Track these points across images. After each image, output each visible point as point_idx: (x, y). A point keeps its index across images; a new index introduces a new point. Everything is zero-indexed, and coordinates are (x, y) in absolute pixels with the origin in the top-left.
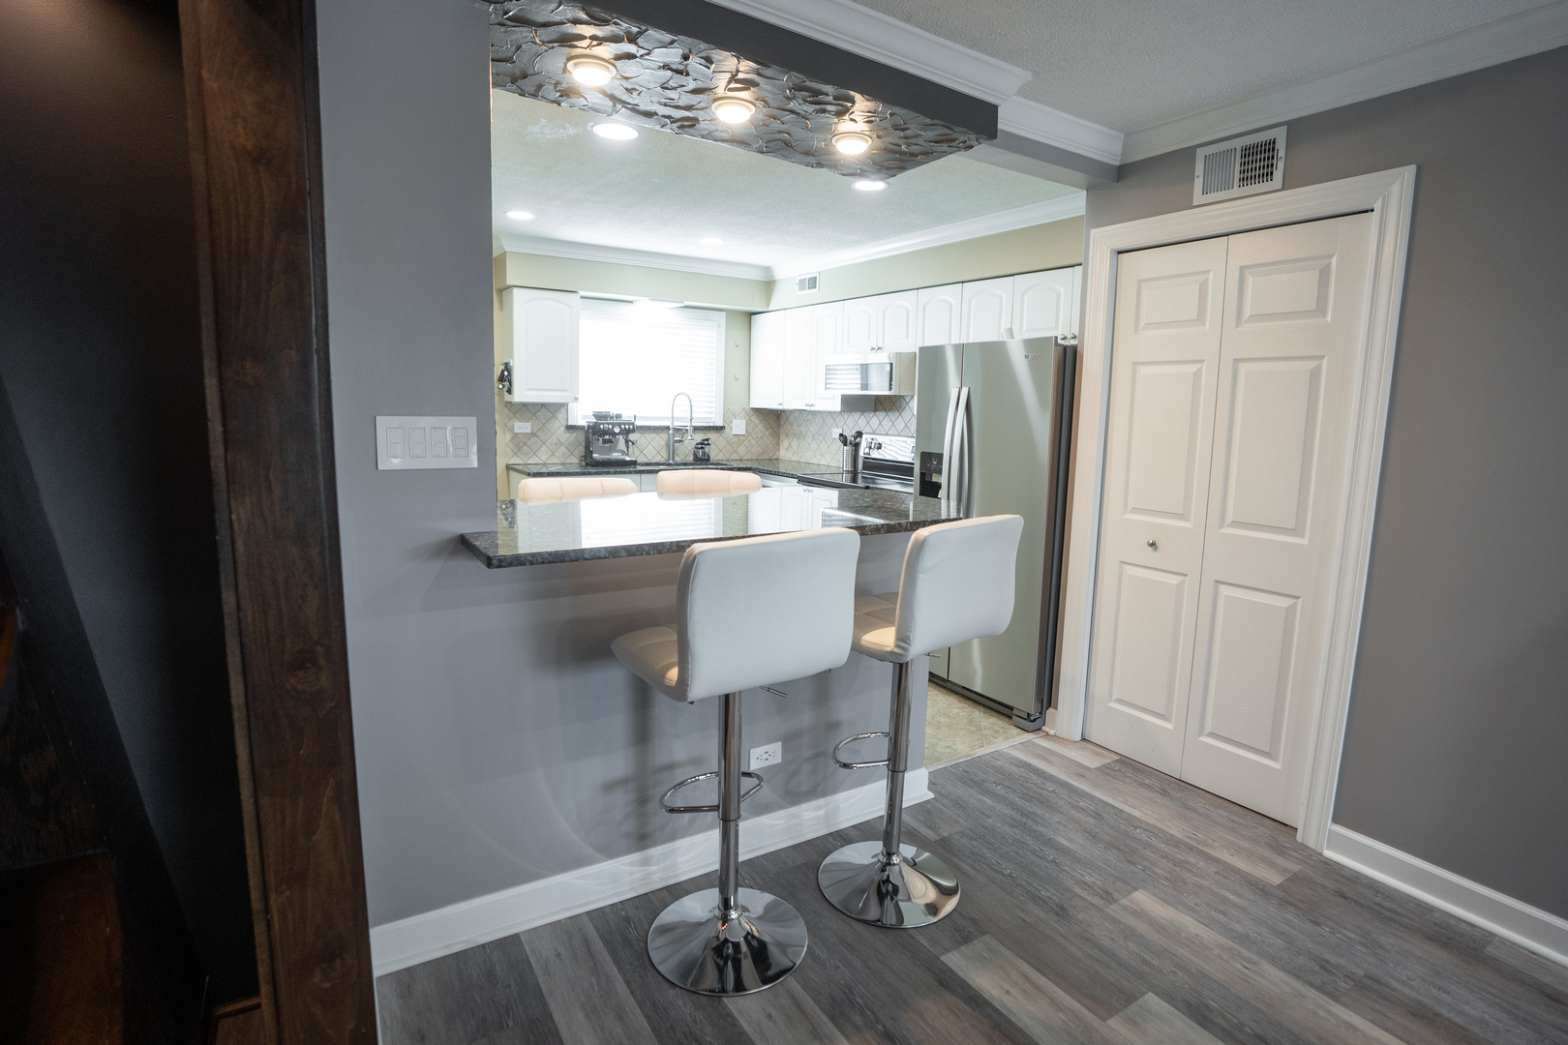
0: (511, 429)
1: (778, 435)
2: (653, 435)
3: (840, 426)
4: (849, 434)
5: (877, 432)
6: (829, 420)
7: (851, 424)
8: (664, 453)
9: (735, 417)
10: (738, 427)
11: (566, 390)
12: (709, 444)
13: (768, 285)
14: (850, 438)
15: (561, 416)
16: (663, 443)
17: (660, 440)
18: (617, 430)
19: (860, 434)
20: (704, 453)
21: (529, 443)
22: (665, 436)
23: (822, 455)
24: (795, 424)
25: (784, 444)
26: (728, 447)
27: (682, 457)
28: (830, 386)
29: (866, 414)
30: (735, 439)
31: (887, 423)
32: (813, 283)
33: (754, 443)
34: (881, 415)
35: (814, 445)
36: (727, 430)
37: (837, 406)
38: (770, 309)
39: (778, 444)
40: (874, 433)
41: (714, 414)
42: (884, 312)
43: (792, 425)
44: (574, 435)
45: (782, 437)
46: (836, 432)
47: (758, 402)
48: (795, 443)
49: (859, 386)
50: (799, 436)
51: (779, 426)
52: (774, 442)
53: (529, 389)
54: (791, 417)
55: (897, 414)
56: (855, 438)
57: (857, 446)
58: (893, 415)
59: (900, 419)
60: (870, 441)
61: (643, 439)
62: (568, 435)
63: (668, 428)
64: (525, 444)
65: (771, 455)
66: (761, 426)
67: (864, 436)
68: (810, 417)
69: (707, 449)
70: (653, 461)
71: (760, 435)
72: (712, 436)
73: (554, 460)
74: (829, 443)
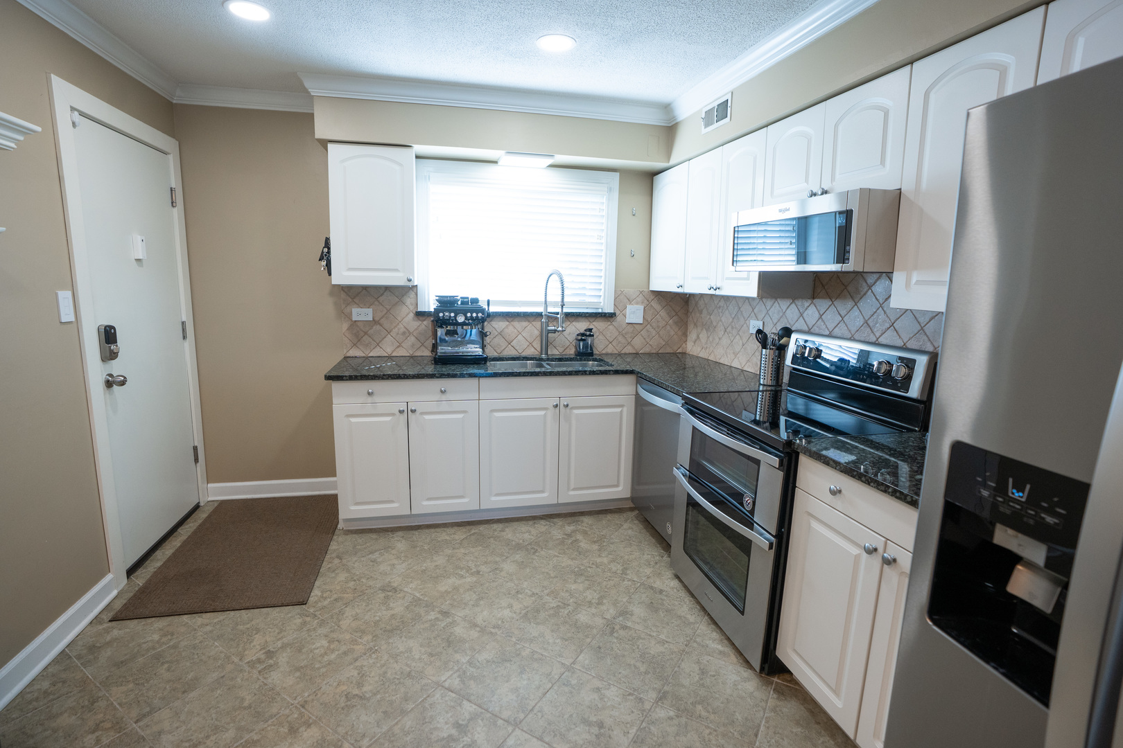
0: (349, 316)
1: (686, 325)
2: (525, 324)
3: (761, 317)
4: (772, 330)
5: (816, 330)
6: (746, 309)
7: (774, 317)
8: (537, 345)
9: (630, 301)
10: (634, 314)
11: (396, 270)
12: (590, 336)
13: (669, 131)
14: (771, 337)
15: (409, 300)
16: (537, 333)
17: (533, 330)
18: (461, 319)
19: (787, 332)
20: (586, 346)
21: (371, 332)
22: (538, 324)
23: (736, 354)
24: (705, 311)
25: (692, 336)
26: (620, 338)
27: (561, 350)
28: (739, 259)
29: (799, 302)
30: (630, 329)
31: (832, 317)
32: (722, 110)
33: (654, 333)
34: (823, 304)
35: (725, 341)
36: (619, 318)
37: (751, 290)
38: (672, 162)
39: (685, 335)
40: (809, 332)
41: (601, 300)
42: (836, 126)
43: (701, 312)
44: (425, 323)
45: (691, 326)
46: (755, 325)
47: (658, 284)
48: (703, 335)
49: (794, 258)
50: (709, 327)
51: (687, 313)
52: (680, 333)
53: (350, 269)
54: (701, 303)
55: (850, 304)
56: (781, 337)
57: (782, 349)
58: (843, 306)
59: (856, 312)
60: (802, 343)
61: (511, 328)
62: (417, 323)
63: (539, 315)
64: (366, 333)
65: (675, 348)
66: (663, 313)
67: (794, 336)
68: (722, 303)
69: (589, 340)
70: (524, 354)
71: (662, 324)
72: (597, 326)
73: (402, 352)
74: (745, 340)
